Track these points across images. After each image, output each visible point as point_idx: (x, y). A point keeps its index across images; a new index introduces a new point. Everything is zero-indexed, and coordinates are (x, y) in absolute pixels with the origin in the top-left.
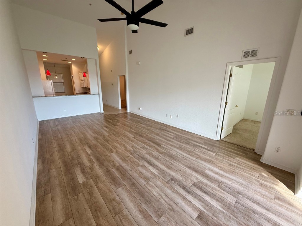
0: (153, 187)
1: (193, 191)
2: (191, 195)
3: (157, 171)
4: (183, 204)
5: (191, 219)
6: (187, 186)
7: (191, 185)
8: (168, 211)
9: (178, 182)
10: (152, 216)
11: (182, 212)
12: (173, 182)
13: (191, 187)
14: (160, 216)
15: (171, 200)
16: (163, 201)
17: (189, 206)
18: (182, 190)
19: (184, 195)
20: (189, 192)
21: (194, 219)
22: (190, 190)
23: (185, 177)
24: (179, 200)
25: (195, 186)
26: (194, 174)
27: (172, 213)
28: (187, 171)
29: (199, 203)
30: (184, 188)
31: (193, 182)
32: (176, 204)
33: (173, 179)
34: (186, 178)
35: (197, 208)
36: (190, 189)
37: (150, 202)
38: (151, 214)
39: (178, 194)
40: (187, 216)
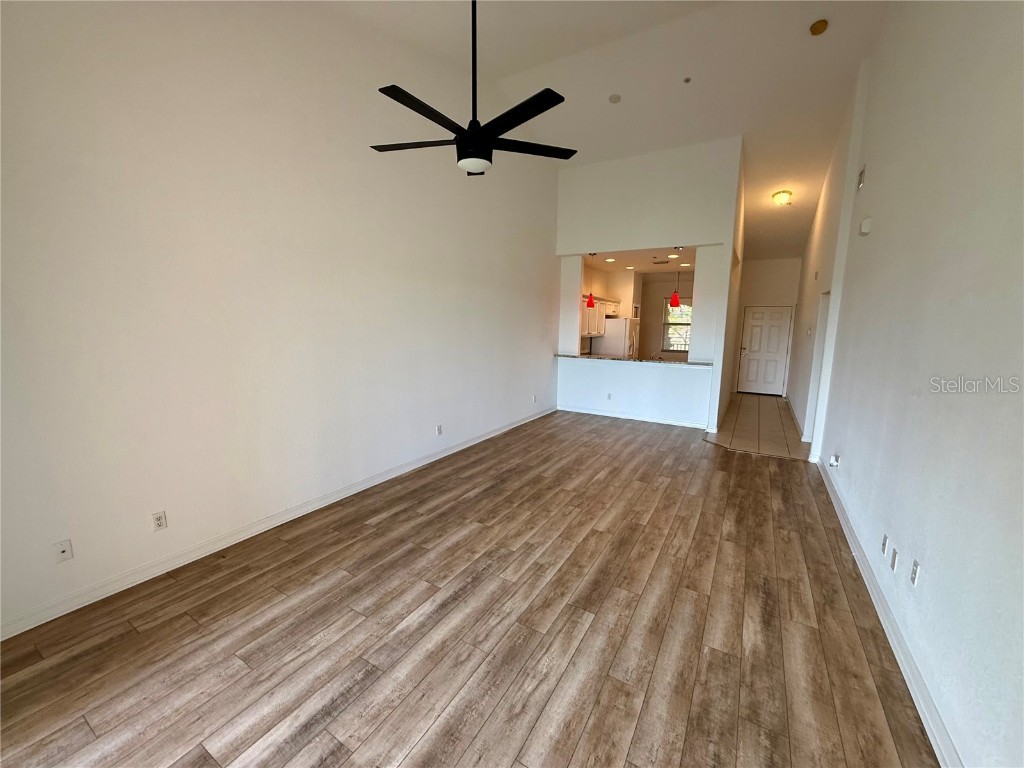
0: (343, 629)
1: (310, 742)
2: (291, 736)
3: (415, 624)
4: (266, 709)
5: (207, 732)
6: (335, 719)
7: (342, 739)
8: (255, 674)
9: (359, 691)
10: (253, 644)
11: (240, 707)
12: (359, 676)
13: (328, 737)
14: (246, 659)
15: (288, 678)
16: (288, 658)
17: (252, 728)
18: (319, 707)
19: (295, 712)
20: (307, 727)
21: (203, 744)
22: (316, 732)
23: (386, 713)
24: (283, 697)
25: (333, 753)
26: (405, 751)
27: (246, 682)
28: (421, 724)
29: (252, 761)
30: (329, 711)
31: (353, 744)
32: (270, 692)
33: (372, 675)
34: (375, 717)
35: (237, 754)
36: (321, 732)
37: (292, 633)
38: (260, 640)
39: (306, 695)
40: (223, 720)
